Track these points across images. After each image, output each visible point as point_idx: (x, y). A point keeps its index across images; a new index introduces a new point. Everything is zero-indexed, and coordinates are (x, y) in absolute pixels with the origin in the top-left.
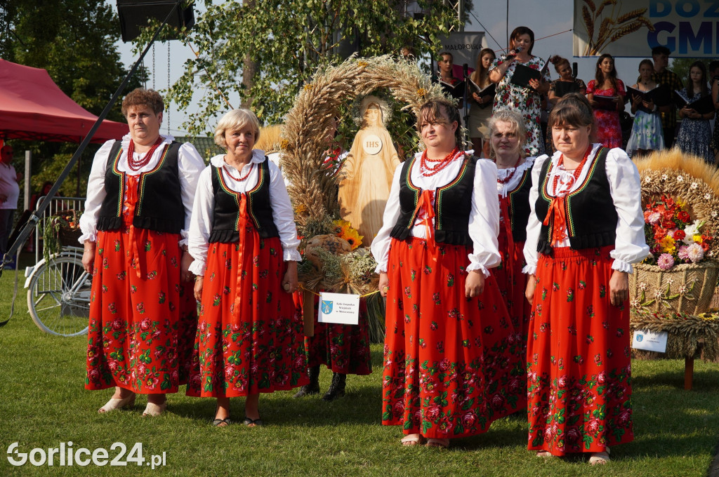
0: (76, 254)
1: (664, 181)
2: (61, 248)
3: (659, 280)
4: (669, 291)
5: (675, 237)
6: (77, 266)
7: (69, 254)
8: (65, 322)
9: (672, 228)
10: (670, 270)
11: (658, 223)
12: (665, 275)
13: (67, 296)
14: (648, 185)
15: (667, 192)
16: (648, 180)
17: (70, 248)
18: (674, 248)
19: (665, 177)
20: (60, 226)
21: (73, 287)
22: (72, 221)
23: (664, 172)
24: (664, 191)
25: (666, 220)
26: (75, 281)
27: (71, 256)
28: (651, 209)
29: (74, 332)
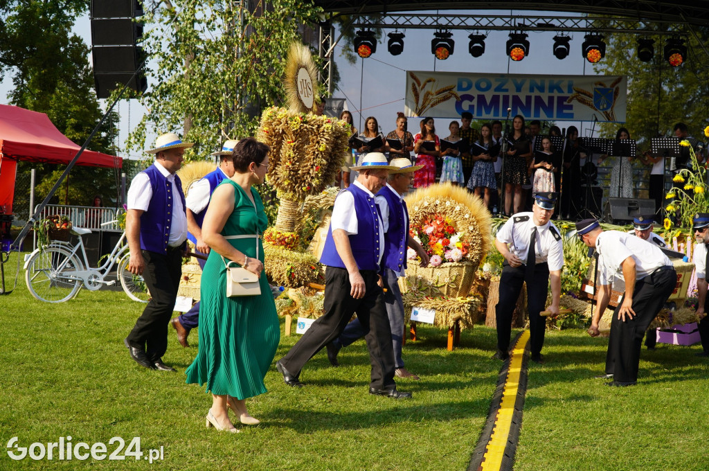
0: (60, 246)
1: (437, 205)
2: (50, 241)
3: (431, 274)
4: (438, 281)
5: (443, 244)
6: (61, 254)
7: (56, 245)
8: (53, 292)
9: (442, 238)
10: (438, 266)
11: (433, 234)
12: (435, 269)
13: (53, 274)
14: (426, 208)
15: (439, 213)
16: (426, 204)
17: (56, 241)
18: (442, 251)
19: (438, 202)
20: (50, 227)
21: (58, 269)
22: (58, 223)
23: (437, 199)
24: (437, 212)
25: (438, 232)
26: (59, 264)
27: (57, 247)
28: (428, 224)
29: (58, 300)
